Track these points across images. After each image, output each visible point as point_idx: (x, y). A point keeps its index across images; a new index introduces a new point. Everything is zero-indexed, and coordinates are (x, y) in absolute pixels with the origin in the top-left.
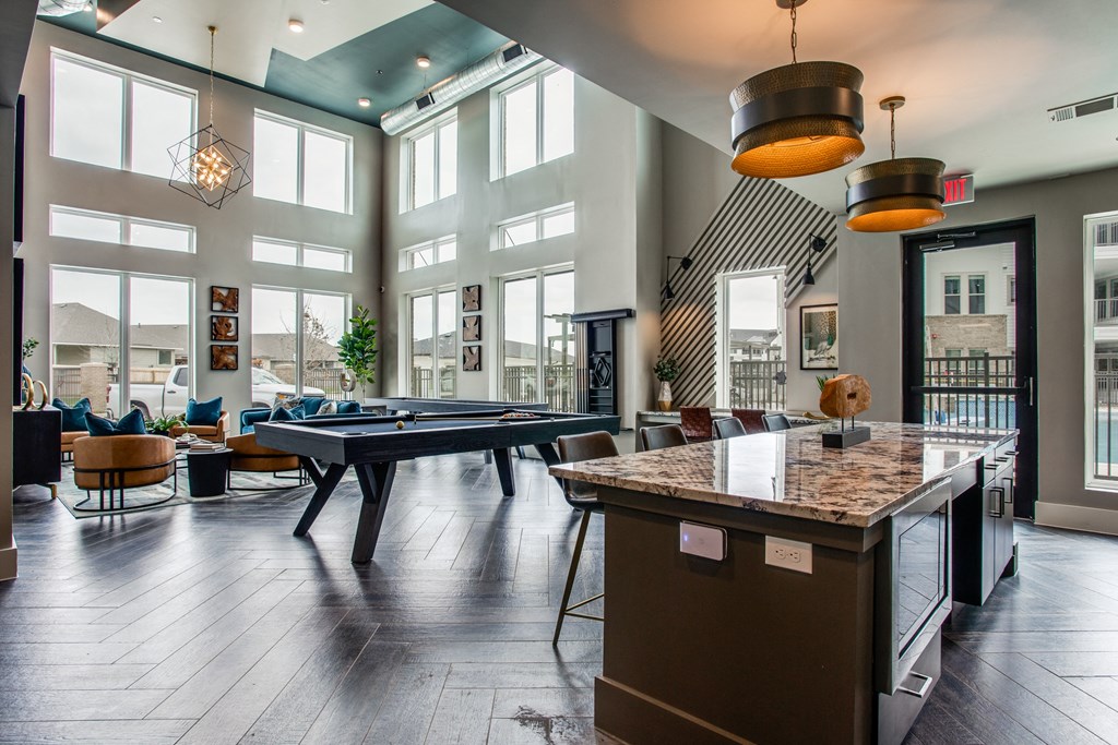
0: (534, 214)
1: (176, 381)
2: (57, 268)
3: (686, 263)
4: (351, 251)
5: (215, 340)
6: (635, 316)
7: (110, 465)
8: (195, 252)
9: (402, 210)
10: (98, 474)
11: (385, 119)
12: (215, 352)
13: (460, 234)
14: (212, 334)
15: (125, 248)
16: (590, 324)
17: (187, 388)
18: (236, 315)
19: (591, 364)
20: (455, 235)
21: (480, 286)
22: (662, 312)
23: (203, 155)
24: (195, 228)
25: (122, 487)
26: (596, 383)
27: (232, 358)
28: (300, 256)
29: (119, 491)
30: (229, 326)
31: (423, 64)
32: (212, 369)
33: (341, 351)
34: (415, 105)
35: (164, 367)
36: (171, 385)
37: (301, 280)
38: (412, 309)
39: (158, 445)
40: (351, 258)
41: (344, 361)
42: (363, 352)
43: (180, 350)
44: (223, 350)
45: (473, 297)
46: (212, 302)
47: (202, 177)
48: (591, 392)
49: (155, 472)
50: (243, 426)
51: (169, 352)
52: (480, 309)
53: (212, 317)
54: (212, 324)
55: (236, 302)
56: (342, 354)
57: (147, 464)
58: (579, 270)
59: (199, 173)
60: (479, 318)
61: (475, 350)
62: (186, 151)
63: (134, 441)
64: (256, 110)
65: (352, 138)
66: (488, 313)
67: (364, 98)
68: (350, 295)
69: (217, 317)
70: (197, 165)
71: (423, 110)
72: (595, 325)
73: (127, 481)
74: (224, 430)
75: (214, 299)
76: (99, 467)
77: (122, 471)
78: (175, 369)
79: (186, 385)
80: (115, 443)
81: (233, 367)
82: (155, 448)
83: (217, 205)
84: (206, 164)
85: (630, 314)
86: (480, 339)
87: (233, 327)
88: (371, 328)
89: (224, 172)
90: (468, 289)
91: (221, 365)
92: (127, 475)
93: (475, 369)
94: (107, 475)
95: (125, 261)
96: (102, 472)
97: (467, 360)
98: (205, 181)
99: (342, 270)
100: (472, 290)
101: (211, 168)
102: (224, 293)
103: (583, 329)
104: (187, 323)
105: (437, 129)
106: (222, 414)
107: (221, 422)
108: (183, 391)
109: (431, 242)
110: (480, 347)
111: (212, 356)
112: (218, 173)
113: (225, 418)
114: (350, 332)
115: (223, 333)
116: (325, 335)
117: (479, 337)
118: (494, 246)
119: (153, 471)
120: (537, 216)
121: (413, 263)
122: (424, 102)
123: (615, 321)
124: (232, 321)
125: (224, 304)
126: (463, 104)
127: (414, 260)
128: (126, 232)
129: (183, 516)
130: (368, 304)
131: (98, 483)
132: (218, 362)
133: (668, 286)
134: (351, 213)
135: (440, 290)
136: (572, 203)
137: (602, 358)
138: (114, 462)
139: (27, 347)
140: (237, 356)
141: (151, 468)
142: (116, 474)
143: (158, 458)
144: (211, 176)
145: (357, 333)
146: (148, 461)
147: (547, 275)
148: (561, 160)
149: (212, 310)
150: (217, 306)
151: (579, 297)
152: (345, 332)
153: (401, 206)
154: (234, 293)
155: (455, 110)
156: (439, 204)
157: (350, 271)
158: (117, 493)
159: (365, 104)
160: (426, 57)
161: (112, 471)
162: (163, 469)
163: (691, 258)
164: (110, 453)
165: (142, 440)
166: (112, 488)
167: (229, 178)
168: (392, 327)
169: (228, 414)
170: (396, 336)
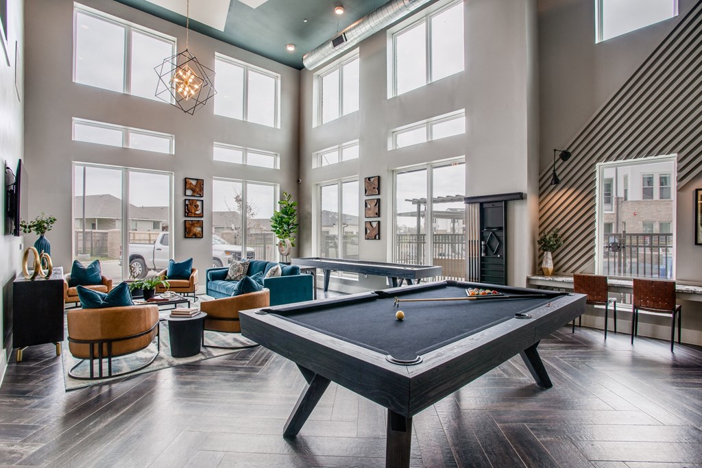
0: (425, 121)
1: (161, 242)
2: (78, 165)
3: (565, 155)
4: (279, 154)
5: (187, 216)
6: (526, 198)
7: (98, 336)
8: (174, 153)
9: (315, 125)
10: (88, 345)
11: (306, 58)
12: (187, 225)
13: (362, 140)
14: (185, 212)
15: (125, 150)
16: (481, 204)
17: (168, 247)
18: (201, 199)
19: (482, 238)
20: (358, 140)
21: (379, 177)
22: (540, 196)
23: (181, 73)
24: (174, 136)
25: (110, 356)
26: (486, 252)
27: (199, 229)
28: (245, 158)
29: (107, 360)
30: (197, 206)
31: (339, 12)
32: (185, 237)
33: (272, 224)
34: (331, 45)
35: (155, 231)
36: (158, 245)
37: (246, 174)
38: (321, 195)
39: (142, 315)
40: (279, 159)
41: (274, 231)
42: (289, 225)
43: (164, 221)
44: (193, 224)
45: (373, 185)
46: (185, 189)
47: (180, 90)
48: (482, 259)
49: (140, 338)
50: (208, 281)
51: (158, 222)
52: (379, 194)
53: (185, 200)
54: (186, 205)
55: (202, 189)
56: (274, 227)
57: (133, 333)
58: (469, 161)
59: (177, 87)
60: (379, 201)
61: (375, 225)
62: (168, 67)
63: (120, 312)
64: (216, 54)
65: (279, 75)
66: (386, 197)
67: (291, 44)
68: (279, 185)
69: (189, 200)
70: (176, 80)
71: (337, 48)
72: (485, 206)
73: (114, 351)
74: (195, 283)
75: (187, 187)
76: (89, 339)
77: (110, 342)
78: (162, 233)
79: (167, 245)
80: (103, 315)
81: (198, 236)
82: (139, 318)
83: (191, 112)
84: (183, 80)
85: (520, 197)
86: (379, 216)
87: (200, 208)
88: (294, 208)
89: (196, 87)
90: (369, 179)
91: (191, 234)
92: (115, 345)
93: (375, 238)
94: (96, 345)
95: (125, 159)
96: (92, 343)
97: (368, 231)
98: (182, 93)
99: (273, 168)
100: (372, 180)
101: (186, 83)
102: (194, 183)
103: (476, 209)
104: (168, 206)
105: (341, 67)
106: (192, 271)
107: (193, 277)
108: (165, 248)
109: (337, 146)
110: (379, 222)
111: (185, 228)
112: (193, 88)
113: (195, 274)
114: (278, 211)
115: (193, 211)
116: (252, 212)
117: (378, 214)
118: (390, 147)
119: (138, 339)
120: (427, 123)
121: (322, 162)
122: (338, 41)
123: (506, 202)
124: (199, 203)
125: (194, 191)
126: (364, 43)
127: (322, 160)
128: (126, 139)
129: (166, 380)
130: (290, 191)
131: (88, 353)
132: (189, 232)
133: (554, 174)
134: (279, 127)
135: (343, 181)
136: (463, 110)
137: (493, 232)
138: (102, 334)
139: (47, 223)
140: (202, 228)
141: (136, 337)
142: (105, 345)
143: (143, 326)
144: (187, 89)
145: (285, 212)
146: (134, 329)
147: (435, 167)
148: (452, 78)
149: (185, 195)
150: (189, 192)
151: (469, 184)
152: (275, 211)
153: (314, 122)
154: (200, 183)
155: (358, 50)
156: (343, 120)
157: (278, 168)
158: (105, 360)
159: (291, 49)
160: (341, 6)
161: (101, 342)
162: (147, 335)
163: (570, 151)
164: (99, 326)
165: (128, 312)
166: (101, 357)
167: (199, 92)
168: (307, 207)
169: (197, 271)
170: (310, 214)
